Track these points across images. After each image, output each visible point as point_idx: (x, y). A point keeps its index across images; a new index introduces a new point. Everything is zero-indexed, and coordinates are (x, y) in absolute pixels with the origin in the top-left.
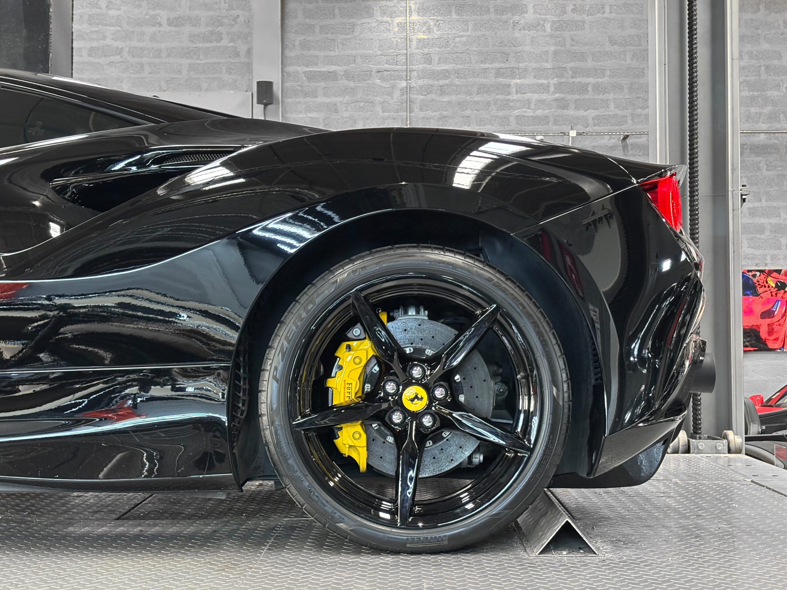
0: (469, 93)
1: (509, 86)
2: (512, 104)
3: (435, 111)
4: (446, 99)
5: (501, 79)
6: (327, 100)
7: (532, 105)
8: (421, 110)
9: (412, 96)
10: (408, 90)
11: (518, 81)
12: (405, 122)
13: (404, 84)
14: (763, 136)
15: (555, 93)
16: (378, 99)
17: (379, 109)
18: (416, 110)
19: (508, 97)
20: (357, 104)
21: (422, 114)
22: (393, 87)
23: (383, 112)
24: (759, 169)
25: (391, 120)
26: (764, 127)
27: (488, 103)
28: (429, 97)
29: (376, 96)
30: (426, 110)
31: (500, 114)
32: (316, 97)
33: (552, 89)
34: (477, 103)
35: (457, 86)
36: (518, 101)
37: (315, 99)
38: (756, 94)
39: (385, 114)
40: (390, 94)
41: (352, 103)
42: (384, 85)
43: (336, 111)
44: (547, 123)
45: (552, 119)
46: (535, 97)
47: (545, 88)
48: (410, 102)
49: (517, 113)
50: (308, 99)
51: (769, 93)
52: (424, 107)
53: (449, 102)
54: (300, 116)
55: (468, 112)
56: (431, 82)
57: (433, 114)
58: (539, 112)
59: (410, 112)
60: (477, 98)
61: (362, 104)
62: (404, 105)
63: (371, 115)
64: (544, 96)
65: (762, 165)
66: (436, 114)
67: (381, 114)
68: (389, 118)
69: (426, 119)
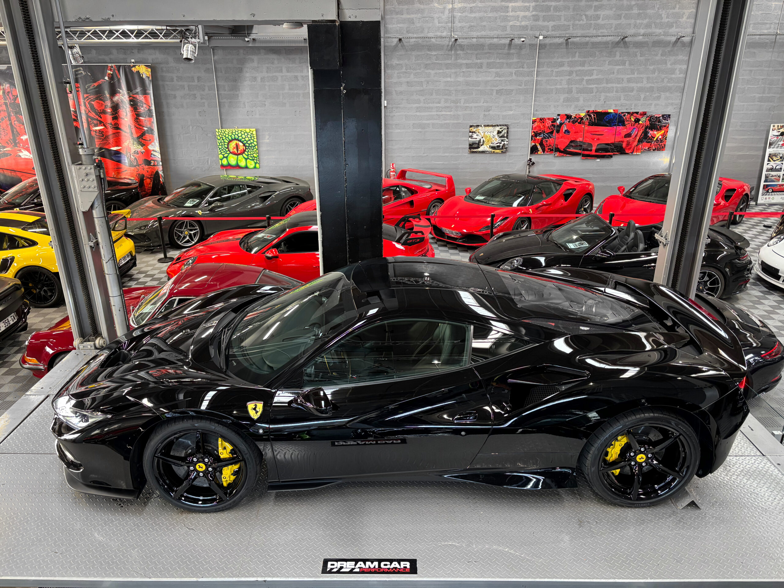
0: (486, 12)
1: (508, 7)
2: (509, 18)
3: (467, 23)
4: (473, 15)
5: (503, 3)
6: (408, 16)
7: (520, 19)
8: (459, 22)
9: (455, 14)
10: (453, 10)
11: (513, 4)
13: (450, 6)
14: (641, 37)
15: (533, 11)
16: (436, 15)
17: (436, 21)
18: (456, 22)
19: (507, 14)
20: (425, 19)
21: (460, 25)
22: (444, 8)
23: (439, 23)
24: (636, 56)
26: (642, 31)
27: (496, 18)
28: (464, 14)
30: (462, 22)
31: (502, 24)
32: (402, 15)
33: (531, 9)
34: (490, 17)
35: (480, 7)
36: (512, 16)
37: (402, 16)
38: (641, 11)
40: (443, 12)
41: (422, 18)
42: (439, 7)
43: (413, 23)
44: (527, 30)
45: (530, 28)
46: (522, 14)
47: (527, 9)
48: (453, 17)
49: (511, 23)
50: (399, 16)
51: (648, 11)
52: (461, 20)
53: (475, 17)
54: (394, 26)
55: (484, 23)
56: (465, 5)
57: (465, 25)
58: (523, 23)
59: (453, 24)
60: (490, 15)
61: (427, 19)
62: (450, 19)
63: (432, 25)
64: (527, 14)
65: (638, 54)
66: (467, 25)
67: (437, 25)
68: (442, 27)
69: (462, 28)
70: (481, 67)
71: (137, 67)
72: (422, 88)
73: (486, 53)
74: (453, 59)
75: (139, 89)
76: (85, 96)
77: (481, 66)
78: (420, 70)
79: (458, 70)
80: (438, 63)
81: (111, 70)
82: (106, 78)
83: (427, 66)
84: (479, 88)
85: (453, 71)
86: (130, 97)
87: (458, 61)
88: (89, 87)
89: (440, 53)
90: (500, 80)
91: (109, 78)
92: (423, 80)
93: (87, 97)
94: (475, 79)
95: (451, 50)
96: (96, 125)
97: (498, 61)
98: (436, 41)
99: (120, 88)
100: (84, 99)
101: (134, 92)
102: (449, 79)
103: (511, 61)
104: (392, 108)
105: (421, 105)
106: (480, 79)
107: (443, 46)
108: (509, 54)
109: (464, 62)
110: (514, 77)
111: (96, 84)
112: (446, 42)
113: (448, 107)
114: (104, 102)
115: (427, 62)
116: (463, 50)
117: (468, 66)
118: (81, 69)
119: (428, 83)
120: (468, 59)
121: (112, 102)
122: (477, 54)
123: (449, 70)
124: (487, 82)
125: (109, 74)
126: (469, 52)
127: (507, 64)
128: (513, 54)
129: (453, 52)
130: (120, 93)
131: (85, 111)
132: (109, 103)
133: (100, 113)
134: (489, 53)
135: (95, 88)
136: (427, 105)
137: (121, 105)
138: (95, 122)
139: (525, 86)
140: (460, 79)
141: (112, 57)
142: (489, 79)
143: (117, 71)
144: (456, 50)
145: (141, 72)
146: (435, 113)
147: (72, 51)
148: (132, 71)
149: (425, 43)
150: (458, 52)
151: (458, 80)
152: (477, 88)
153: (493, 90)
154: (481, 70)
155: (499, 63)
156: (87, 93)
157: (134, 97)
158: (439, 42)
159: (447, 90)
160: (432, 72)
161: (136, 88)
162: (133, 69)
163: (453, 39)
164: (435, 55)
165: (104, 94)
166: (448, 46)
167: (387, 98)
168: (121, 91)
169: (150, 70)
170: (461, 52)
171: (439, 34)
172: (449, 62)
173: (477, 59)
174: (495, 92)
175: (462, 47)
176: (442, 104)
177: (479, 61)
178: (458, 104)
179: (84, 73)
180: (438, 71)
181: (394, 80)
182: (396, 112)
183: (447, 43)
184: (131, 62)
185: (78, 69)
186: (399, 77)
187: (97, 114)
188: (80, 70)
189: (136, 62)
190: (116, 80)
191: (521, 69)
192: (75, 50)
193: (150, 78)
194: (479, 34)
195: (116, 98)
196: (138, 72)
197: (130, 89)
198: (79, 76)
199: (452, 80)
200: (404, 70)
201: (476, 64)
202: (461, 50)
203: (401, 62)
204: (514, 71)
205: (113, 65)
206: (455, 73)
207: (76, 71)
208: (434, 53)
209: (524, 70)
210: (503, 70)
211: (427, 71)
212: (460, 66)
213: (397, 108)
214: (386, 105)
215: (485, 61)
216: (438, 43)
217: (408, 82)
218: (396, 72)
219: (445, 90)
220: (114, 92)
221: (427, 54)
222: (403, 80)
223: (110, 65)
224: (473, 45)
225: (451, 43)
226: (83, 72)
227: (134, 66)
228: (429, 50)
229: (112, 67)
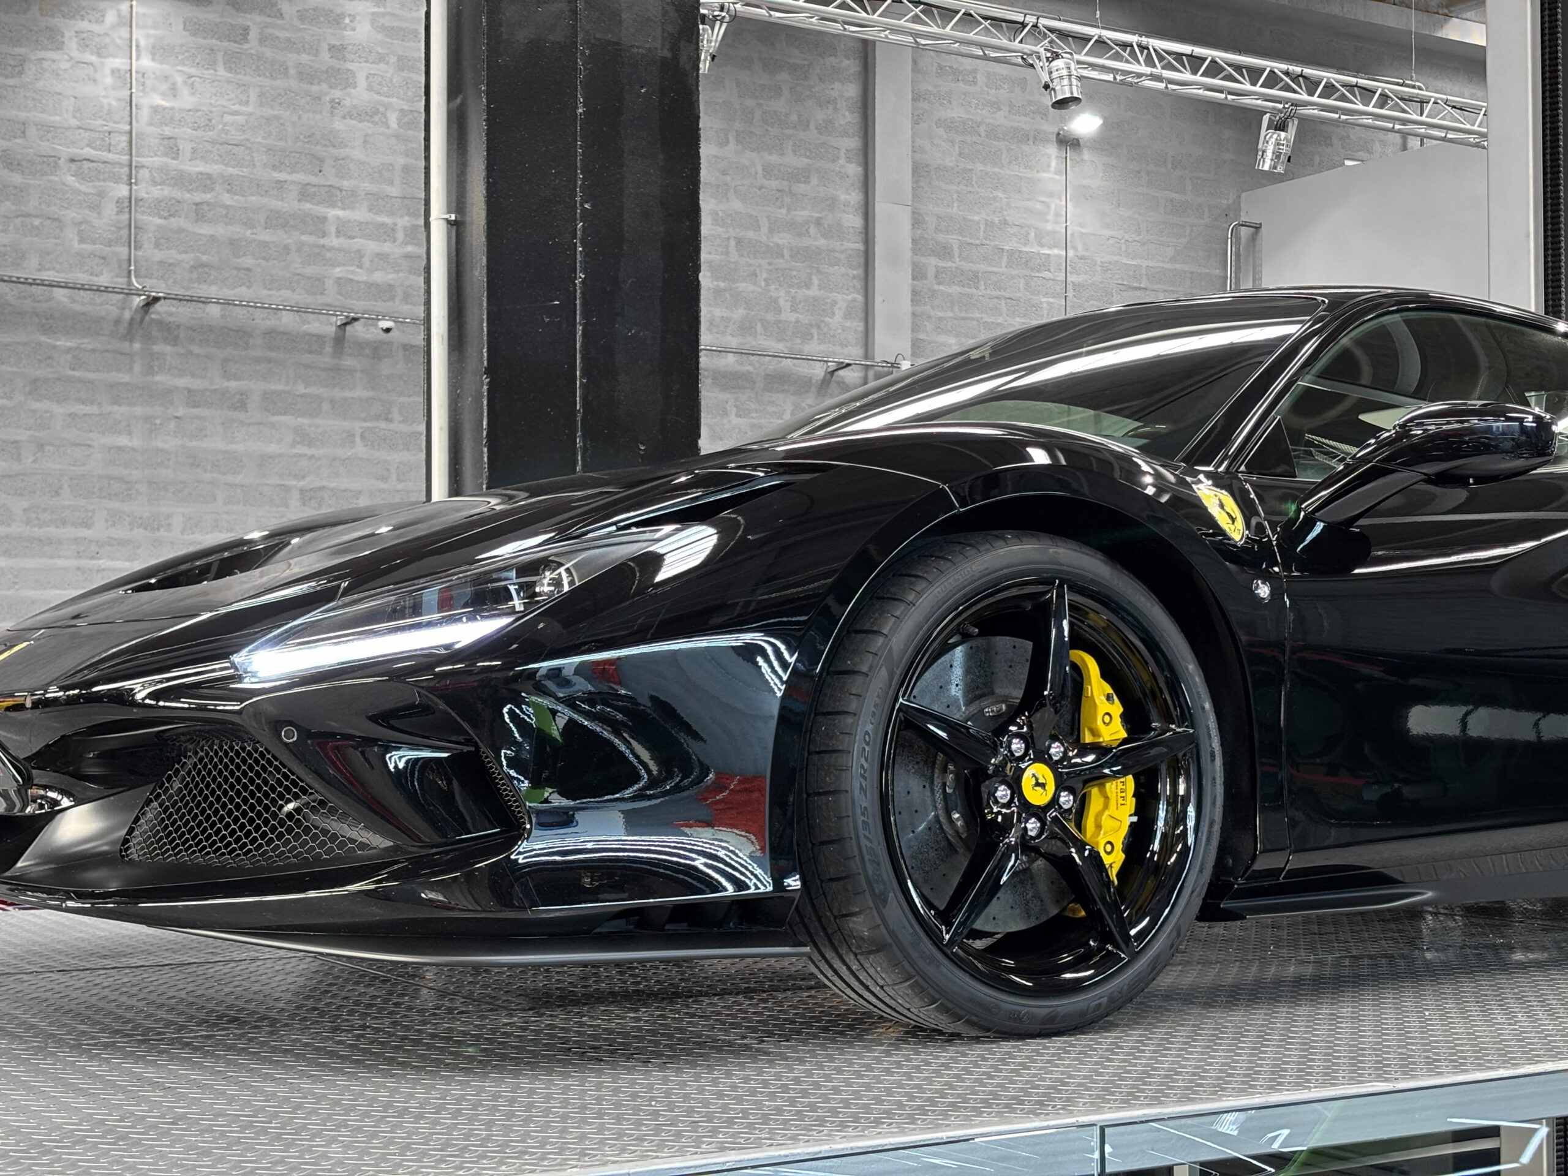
0: (249, 224)
1: (324, 220)
2: (329, 255)
3: (186, 252)
4: (206, 230)
5: (308, 206)
7: (366, 262)
8: (157, 245)
9: (139, 216)
10: (130, 203)
11: (341, 213)
12: (125, 266)
13: (123, 191)
14: (731, 358)
15: (405, 243)
16: (71, 214)
17: (71, 235)
18: (146, 246)
19: (322, 241)
20: (28, 220)
21: (159, 255)
22: (101, 194)
23: (82, 240)
24: (725, 413)
25: (97, 260)
26: (733, 342)
27: (286, 248)
28: (174, 223)
29: (67, 208)
30: (168, 248)
31: (309, 271)
33: (400, 236)
34: (266, 245)
35: (227, 207)
36: (340, 250)
38: (722, 285)
39: (84, 246)
40: (96, 208)
41: (17, 217)
42: (83, 188)
44: (392, 298)
45: (400, 292)
46: (372, 247)
47: (389, 233)
48: (136, 228)
49: (338, 271)
51: (742, 286)
52: (163, 241)
53: (212, 236)
55: (248, 261)
56: (177, 194)
57: (180, 257)
58: (379, 277)
59: (136, 249)
60: (265, 236)
61: (37, 222)
62: (124, 233)
63: (56, 245)
64: (387, 247)
65: (731, 407)
66: (189, 258)
67: (76, 246)
68: (93, 254)
69: (167, 267)
70: (242, 406)
72: (17, 467)
73: (257, 360)
74: (137, 367)
77: (240, 403)
78: (10, 398)
79: (158, 410)
80: (80, 380)
83: (35, 387)
84: (239, 479)
85: (139, 411)
87: (158, 378)
89: (87, 343)
90: (312, 457)
92: (23, 435)
94: (221, 445)
95: (129, 336)
97: (301, 389)
98: (73, 301)
102: (123, 441)
103: (347, 394)
105: (15, 529)
106: (240, 447)
107: (99, 320)
108: (337, 370)
109: (182, 382)
110: (360, 449)
112: (109, 307)
113: (122, 542)
115: (40, 373)
116: (175, 341)
117: (194, 398)
119: (41, 447)
120: (193, 376)
122: (225, 361)
123: (124, 409)
124: (264, 461)
126: (196, 350)
127: (333, 402)
128: (352, 371)
129: (137, 346)
134: (269, 360)
136: (36, 532)
139: (399, 480)
140: (167, 442)
142: (272, 448)
144: (148, 338)
146: (73, 563)
149: (28, 304)
150: (156, 348)
151: (160, 444)
152: (229, 478)
153: (287, 489)
154: (240, 415)
155: (303, 396)
158: (83, 303)
159: (119, 479)
160: (59, 410)
163: (138, 301)
164: (69, 350)
166: (117, 322)
170: (168, 349)
171: (82, 278)
172: (125, 378)
173: (226, 375)
174: (295, 495)
175: (169, 331)
176: (99, 530)
177: (233, 384)
178: (163, 532)
180: (80, 409)
183: (114, 311)
191: (383, 425)
194: (228, 293)
199: (136, 443)
201: (224, 394)
202: (166, 340)
204: (358, 427)
206: (148, 419)
208: (64, 343)
209: (392, 426)
210: (319, 421)
211: (36, 405)
212: (165, 395)
215: (256, 387)
216: (77, 307)
219: (109, 478)
221: (40, 344)
224: (211, 329)
225: (127, 315)
228: (45, 329)
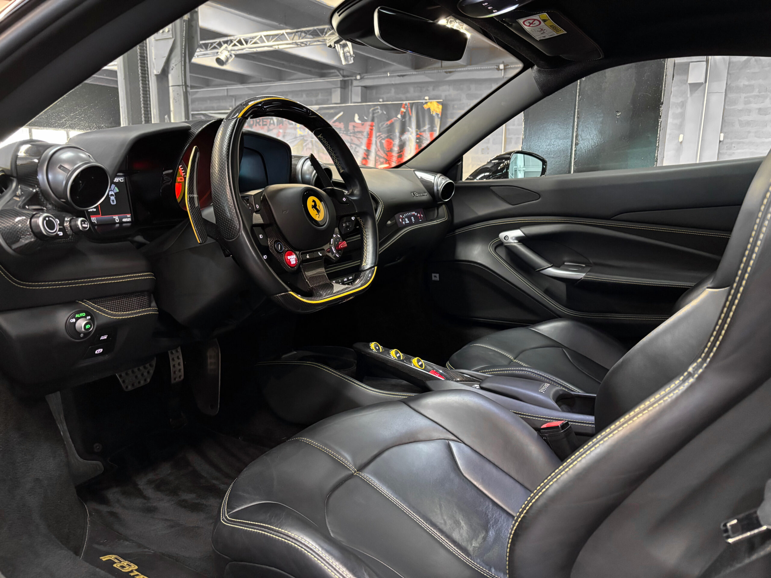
71: (429, 104)
75: (427, 127)
76: (378, 134)
81: (404, 108)
82: (399, 116)
86: (417, 134)
88: (382, 125)
91: (401, 116)
93: (379, 135)
96: (382, 163)
99: (410, 126)
100: (376, 137)
101: (422, 130)
104: (732, 143)
111: (388, 123)
114: (393, 140)
118: (379, 107)
121: (401, 140)
125: (402, 112)
130: (409, 131)
131: (375, 150)
132: (397, 142)
133: (388, 151)
135: (387, 127)
137: (407, 143)
138: (382, 160)
141: (408, 95)
143: (409, 109)
145: (432, 109)
147: (343, 50)
148: (423, 108)
156: (379, 131)
157: (421, 135)
161: (424, 126)
162: (425, 106)
165: (394, 132)
167: (725, 130)
168: (410, 129)
169: (440, 107)
179: (380, 112)
181: (740, 106)
182: (738, 149)
184: (424, 99)
185: (376, 107)
186: (747, 103)
187: (385, 153)
188: (377, 109)
189: (429, 99)
190: (407, 118)
192: (346, 49)
193: (440, 116)
195: (405, 137)
196: (429, 109)
197: (418, 127)
198: (375, 115)
200: (756, 93)
203: (753, 82)
205: (407, 102)
207: (374, 110)
213: (739, 143)
214: (722, 139)
217: (760, 109)
218: (743, 95)
220: (403, 131)
222: (754, 106)
223: (404, 102)
226: (379, 110)
227: (426, 103)
229: (406, 104)
